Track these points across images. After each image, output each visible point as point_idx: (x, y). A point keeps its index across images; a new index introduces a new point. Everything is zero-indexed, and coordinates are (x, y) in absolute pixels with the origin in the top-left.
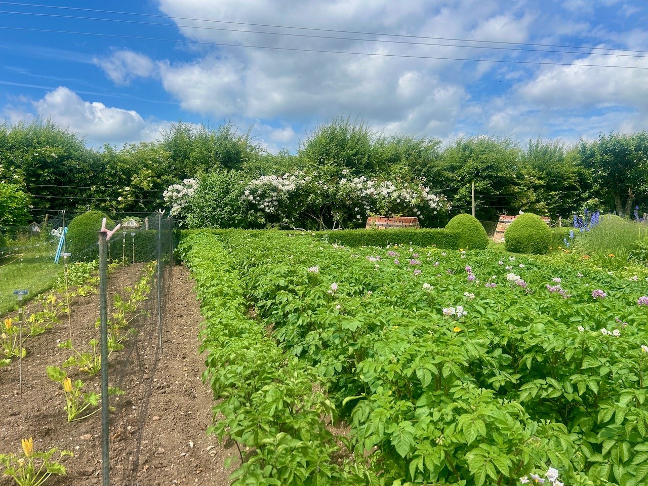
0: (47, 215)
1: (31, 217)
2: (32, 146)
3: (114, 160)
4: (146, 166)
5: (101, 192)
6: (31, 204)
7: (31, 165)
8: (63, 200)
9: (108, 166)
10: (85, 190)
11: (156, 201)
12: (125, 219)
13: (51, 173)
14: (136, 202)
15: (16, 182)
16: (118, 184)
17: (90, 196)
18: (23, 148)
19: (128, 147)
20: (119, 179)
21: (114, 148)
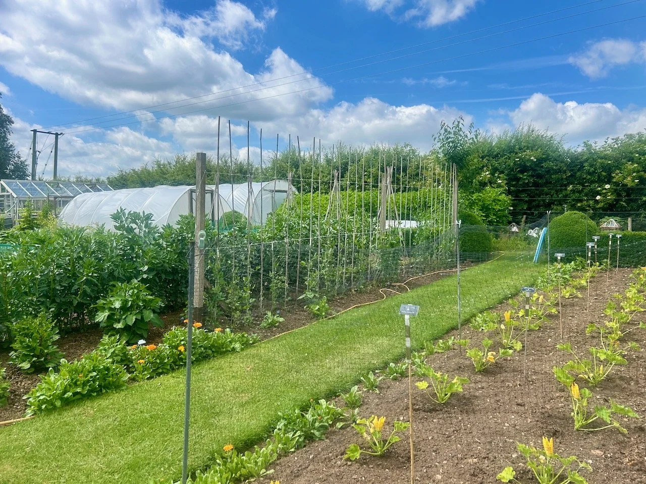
0: (525, 216)
1: (510, 218)
2: (513, 152)
3: (593, 157)
4: (632, 160)
5: (577, 192)
6: (511, 206)
7: (512, 170)
8: (539, 202)
9: (586, 164)
10: (561, 190)
11: (641, 199)
12: (603, 220)
13: (529, 176)
14: (617, 201)
15: (499, 186)
16: (596, 182)
17: (566, 196)
18: (506, 155)
19: (610, 141)
20: (599, 177)
21: (593, 145)
